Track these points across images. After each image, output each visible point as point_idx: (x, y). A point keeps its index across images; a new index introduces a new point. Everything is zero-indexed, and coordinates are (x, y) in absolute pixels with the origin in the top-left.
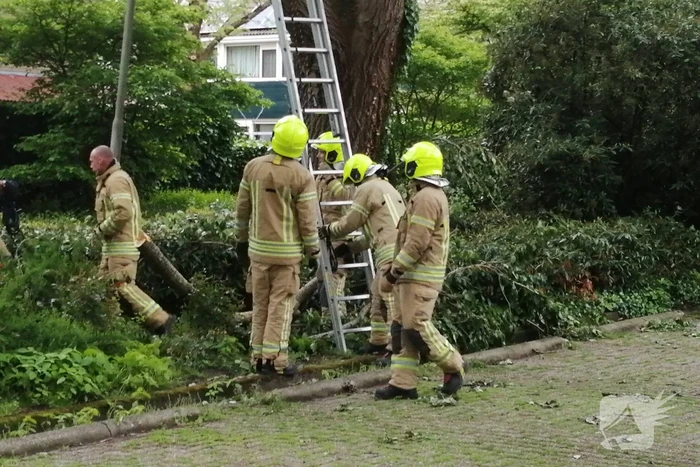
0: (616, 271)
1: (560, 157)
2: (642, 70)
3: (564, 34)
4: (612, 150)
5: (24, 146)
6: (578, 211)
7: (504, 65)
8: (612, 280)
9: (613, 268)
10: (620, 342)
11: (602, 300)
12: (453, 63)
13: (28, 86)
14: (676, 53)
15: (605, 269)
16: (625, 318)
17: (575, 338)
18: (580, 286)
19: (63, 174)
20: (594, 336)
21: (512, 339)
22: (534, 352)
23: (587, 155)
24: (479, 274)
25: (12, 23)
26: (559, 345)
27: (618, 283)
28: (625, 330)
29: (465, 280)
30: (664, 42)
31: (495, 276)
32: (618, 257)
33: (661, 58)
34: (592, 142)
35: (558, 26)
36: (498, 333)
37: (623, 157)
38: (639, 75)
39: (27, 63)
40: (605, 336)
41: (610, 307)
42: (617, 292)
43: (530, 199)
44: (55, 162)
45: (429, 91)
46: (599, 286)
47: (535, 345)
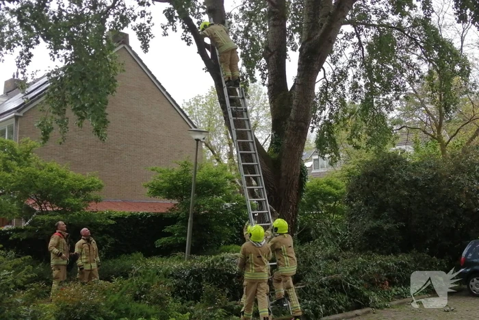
0: (399, 277)
1: (375, 228)
2: (408, 192)
3: (374, 178)
4: (397, 225)
5: (167, 230)
6: (384, 251)
7: (352, 191)
8: (397, 281)
9: (398, 276)
10: (397, 310)
11: (393, 290)
12: (338, 191)
13: (170, 206)
14: (421, 184)
15: (394, 276)
16: (404, 298)
17: (378, 308)
18: (383, 284)
19: (180, 240)
20: (386, 307)
21: (348, 309)
22: (357, 315)
23: (386, 227)
24: (333, 280)
25: (162, 183)
26: (369, 312)
27: (400, 282)
28: (401, 304)
29: (327, 283)
30: (417, 180)
31: (341, 281)
32: (399, 270)
33: (416, 186)
34: (388, 222)
35: (372, 175)
36: (341, 307)
37: (401, 228)
38: (406, 193)
39: (171, 198)
40: (392, 307)
41: (396, 293)
42: (401, 287)
43: (364, 246)
44: (178, 236)
45: (331, 203)
46: (392, 284)
47: (358, 312)
